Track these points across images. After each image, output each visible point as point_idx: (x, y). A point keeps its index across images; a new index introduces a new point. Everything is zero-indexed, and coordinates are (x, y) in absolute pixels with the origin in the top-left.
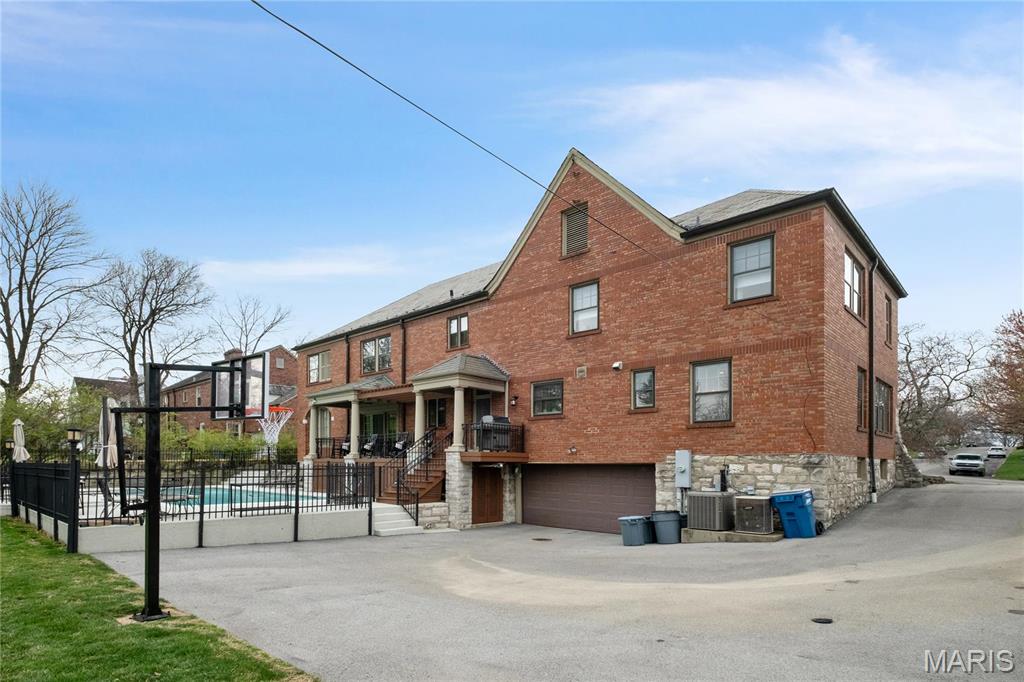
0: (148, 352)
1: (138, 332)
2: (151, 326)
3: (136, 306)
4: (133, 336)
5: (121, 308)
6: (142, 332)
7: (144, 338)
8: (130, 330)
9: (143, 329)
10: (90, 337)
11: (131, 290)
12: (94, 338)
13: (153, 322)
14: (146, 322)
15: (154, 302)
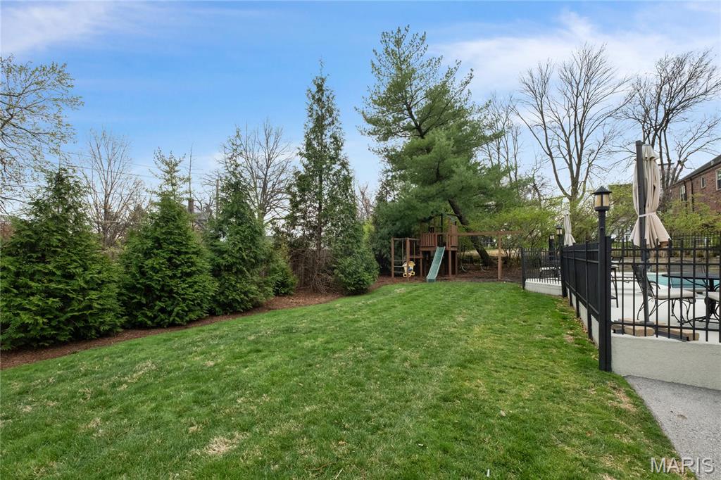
0: (664, 151)
1: (656, 134)
2: (666, 125)
3: (652, 113)
4: (651, 140)
5: (640, 118)
6: (658, 133)
7: (660, 138)
8: (648, 136)
9: (659, 131)
10: (619, 149)
11: (648, 100)
12: (622, 149)
13: (668, 121)
14: (661, 125)
15: (668, 104)
